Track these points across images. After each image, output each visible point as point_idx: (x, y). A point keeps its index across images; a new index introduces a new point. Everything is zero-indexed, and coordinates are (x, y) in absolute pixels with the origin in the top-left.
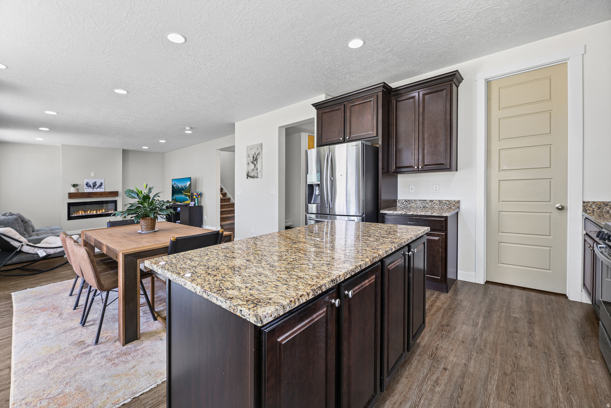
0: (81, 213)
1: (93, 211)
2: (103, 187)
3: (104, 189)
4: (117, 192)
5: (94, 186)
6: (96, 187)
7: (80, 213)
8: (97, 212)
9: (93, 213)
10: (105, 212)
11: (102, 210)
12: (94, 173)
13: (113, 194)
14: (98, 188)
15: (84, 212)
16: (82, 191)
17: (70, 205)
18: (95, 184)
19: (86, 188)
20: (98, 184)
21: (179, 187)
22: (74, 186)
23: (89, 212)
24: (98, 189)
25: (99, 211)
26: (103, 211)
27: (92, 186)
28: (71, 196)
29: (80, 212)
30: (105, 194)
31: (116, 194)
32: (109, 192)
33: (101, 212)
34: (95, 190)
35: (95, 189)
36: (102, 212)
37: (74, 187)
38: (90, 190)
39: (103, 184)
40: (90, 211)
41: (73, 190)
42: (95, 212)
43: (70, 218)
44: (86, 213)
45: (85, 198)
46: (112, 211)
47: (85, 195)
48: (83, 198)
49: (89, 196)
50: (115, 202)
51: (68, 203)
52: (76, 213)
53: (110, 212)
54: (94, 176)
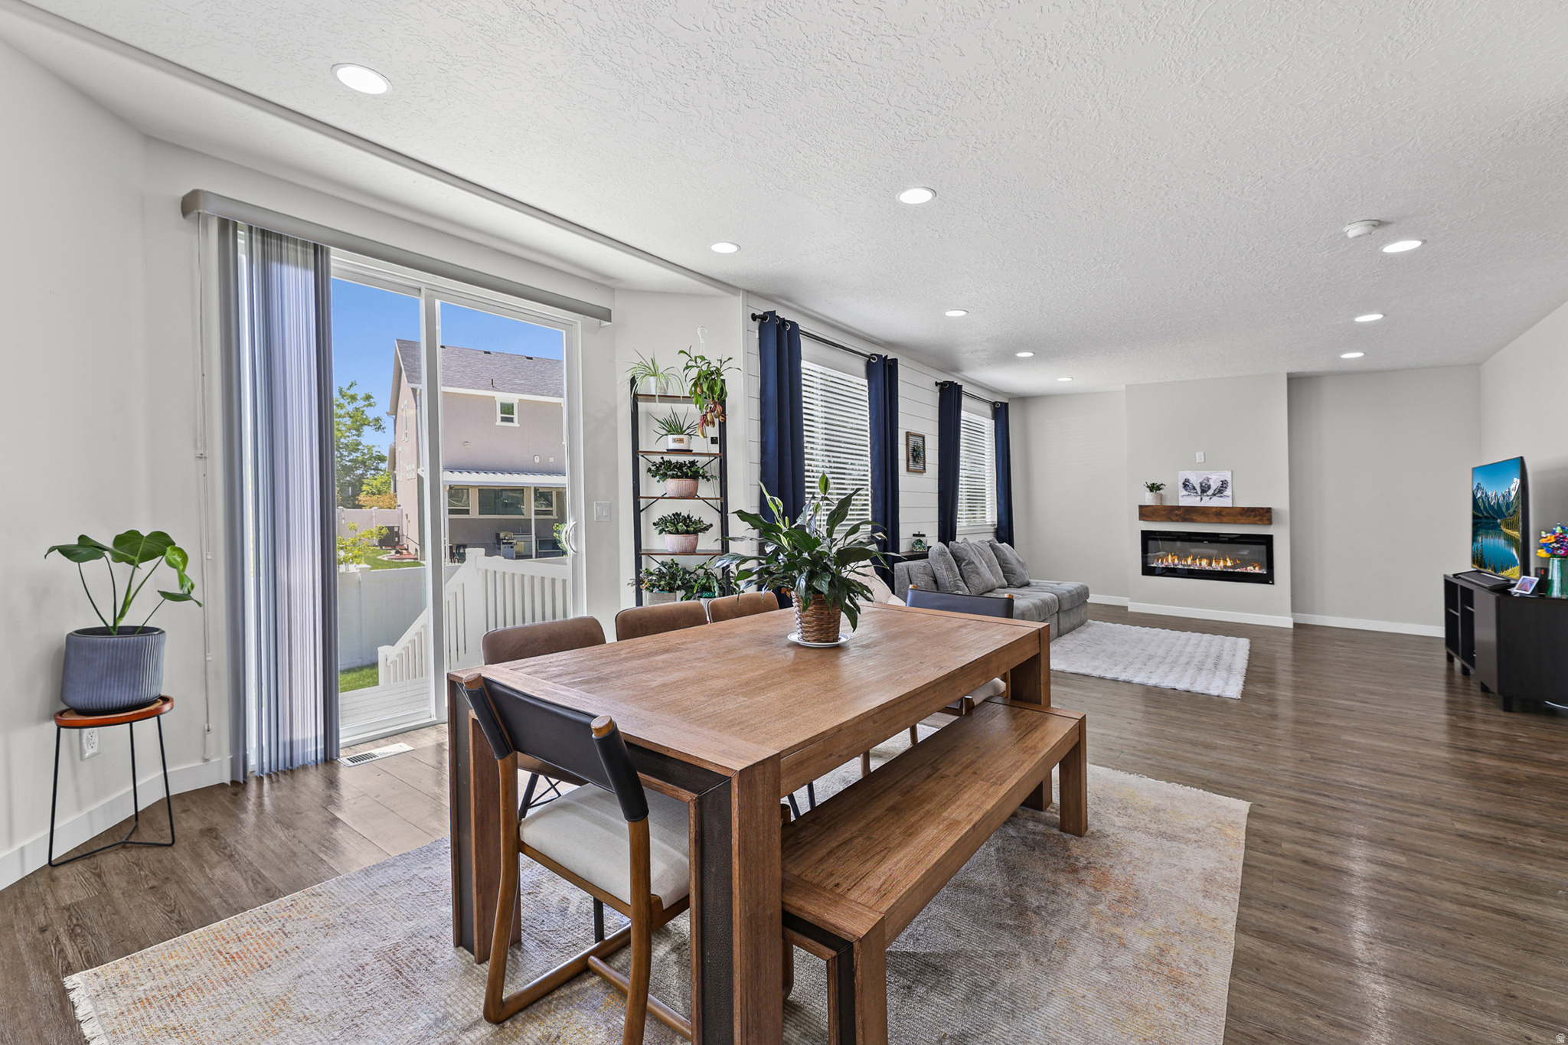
0: (1171, 561)
1: (1201, 559)
2: (1228, 492)
3: (1230, 499)
4: (1269, 510)
5: (1203, 491)
6: (1210, 492)
8: (1210, 564)
9: (1200, 564)
10: (1233, 567)
11: (1225, 560)
12: (1202, 453)
13: (1255, 516)
14: (1214, 495)
15: (1178, 559)
16: (1174, 503)
17: (1147, 537)
18: (1206, 485)
19: (1183, 496)
20: (1216, 483)
21: (1489, 503)
22: (1154, 488)
23: (1189, 561)
24: (1214, 498)
25: (1218, 562)
26: (1229, 564)
27: (1199, 491)
28: (1145, 513)
29: (1170, 556)
30: (1228, 514)
31: (1264, 515)
32: (1243, 508)
33: (1222, 564)
34: (1206, 502)
35: (1206, 499)
36: (1225, 567)
37: (1151, 491)
38: (1193, 501)
39: (1230, 485)
40: (1194, 559)
41: (1149, 499)
42: (1204, 562)
43: (1148, 570)
44: (1183, 563)
45: (1177, 521)
46: (1257, 568)
47: (1177, 515)
48: (1172, 521)
49: (1187, 517)
50: (1267, 541)
51: (1143, 532)
52: (1160, 560)
53: (1250, 569)
54: (1203, 461)
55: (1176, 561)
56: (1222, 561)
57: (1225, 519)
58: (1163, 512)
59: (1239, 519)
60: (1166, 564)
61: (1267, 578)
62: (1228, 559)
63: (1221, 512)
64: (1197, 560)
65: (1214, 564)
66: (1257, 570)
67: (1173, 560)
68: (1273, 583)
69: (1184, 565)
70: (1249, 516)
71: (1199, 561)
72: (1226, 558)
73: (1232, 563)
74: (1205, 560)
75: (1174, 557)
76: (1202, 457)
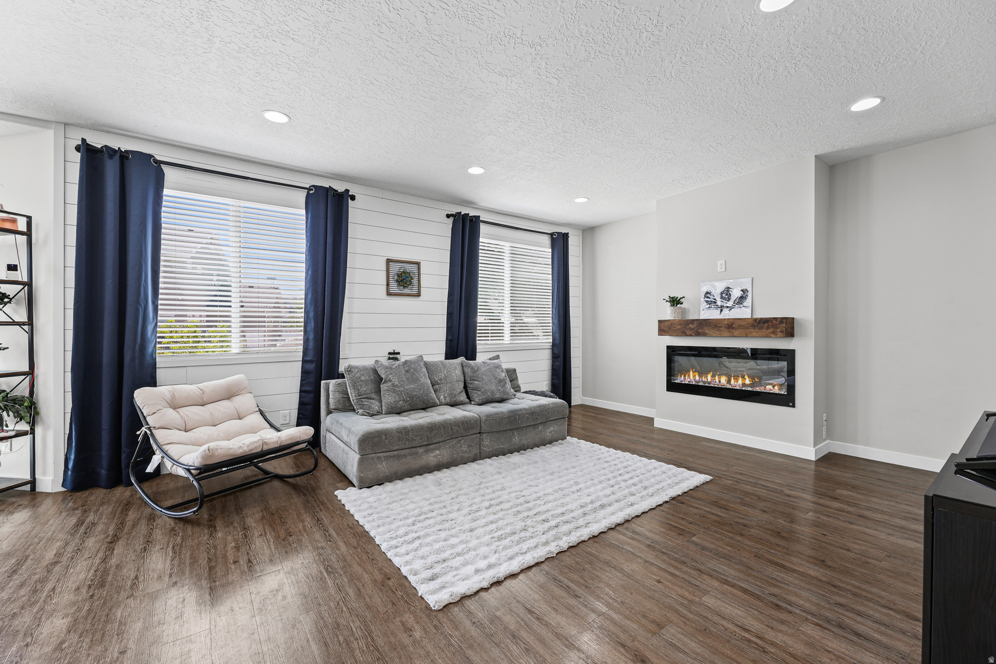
0: (692, 378)
1: (720, 375)
2: (748, 302)
3: (749, 311)
5: (724, 302)
6: (730, 303)
7: (692, 377)
8: (729, 382)
9: (720, 381)
10: (751, 385)
11: (743, 377)
12: (724, 262)
14: (734, 305)
15: (699, 376)
16: (692, 316)
17: (672, 351)
19: (702, 308)
20: (736, 293)
22: (675, 302)
23: (709, 378)
24: (733, 310)
25: (736, 380)
26: (747, 381)
27: (719, 302)
28: (665, 328)
29: (691, 372)
30: (740, 327)
33: (740, 381)
34: (727, 314)
35: (726, 310)
36: (744, 385)
37: (672, 305)
38: (713, 314)
39: (750, 294)
40: (713, 376)
41: (668, 313)
42: (724, 380)
43: (672, 387)
44: (703, 380)
45: (691, 335)
46: (776, 388)
47: (691, 329)
48: (686, 335)
49: (700, 331)
50: (789, 356)
51: (668, 347)
52: (683, 376)
53: (770, 389)
54: (724, 270)
55: (697, 378)
56: (740, 379)
57: (736, 333)
58: (679, 327)
59: (750, 332)
60: (689, 380)
61: (787, 399)
62: (746, 377)
63: (732, 324)
64: (717, 377)
65: (732, 382)
66: (776, 390)
67: (694, 376)
68: (794, 406)
69: (704, 382)
70: (761, 328)
71: (719, 378)
72: (745, 375)
73: (750, 381)
74: (724, 377)
75: (695, 374)
76: (724, 266)
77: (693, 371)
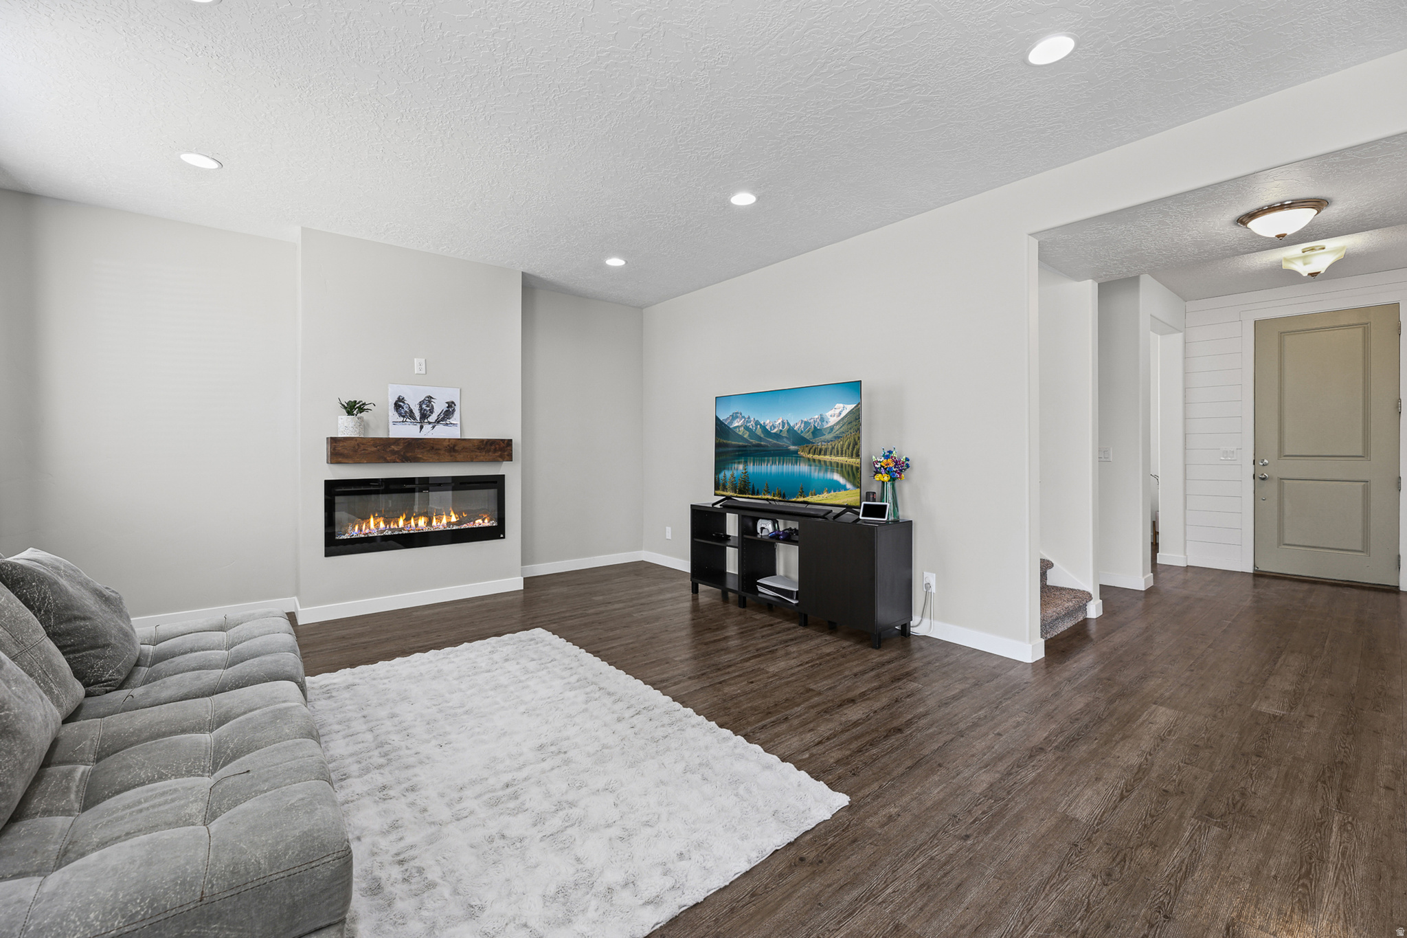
0: (374, 526)
1: (417, 517)
2: (455, 419)
3: (458, 429)
4: (509, 443)
5: (424, 416)
6: (433, 418)
7: (372, 526)
8: (429, 523)
9: (417, 525)
10: (458, 523)
11: (449, 515)
12: (423, 361)
13: (495, 451)
14: (438, 422)
15: (385, 522)
16: (381, 434)
17: (333, 489)
18: (427, 406)
19: (395, 423)
20: (439, 407)
22: (352, 408)
23: (401, 522)
24: (438, 427)
25: (440, 520)
26: (454, 519)
27: (417, 415)
28: (339, 450)
29: (372, 519)
30: (464, 449)
31: (500, 449)
32: (482, 441)
33: (444, 521)
35: (427, 427)
36: (449, 524)
37: (350, 413)
38: (409, 431)
39: (457, 408)
40: (407, 519)
41: (346, 427)
42: (422, 522)
43: (335, 545)
44: (392, 526)
45: (394, 462)
46: (486, 521)
47: (394, 452)
48: (387, 461)
49: (409, 454)
50: (497, 483)
51: (327, 482)
52: (357, 527)
53: (479, 523)
54: (423, 372)
55: (382, 525)
56: (445, 517)
57: (460, 457)
58: (374, 449)
59: (477, 456)
60: (367, 531)
61: (497, 532)
62: (452, 514)
63: (455, 446)
64: (412, 519)
65: (434, 523)
66: (487, 523)
67: (377, 525)
68: (504, 538)
69: (394, 530)
70: (488, 451)
71: (415, 520)
72: (450, 512)
73: (457, 518)
74: (423, 518)
75: (378, 520)
76: (424, 366)
77: (374, 517)
